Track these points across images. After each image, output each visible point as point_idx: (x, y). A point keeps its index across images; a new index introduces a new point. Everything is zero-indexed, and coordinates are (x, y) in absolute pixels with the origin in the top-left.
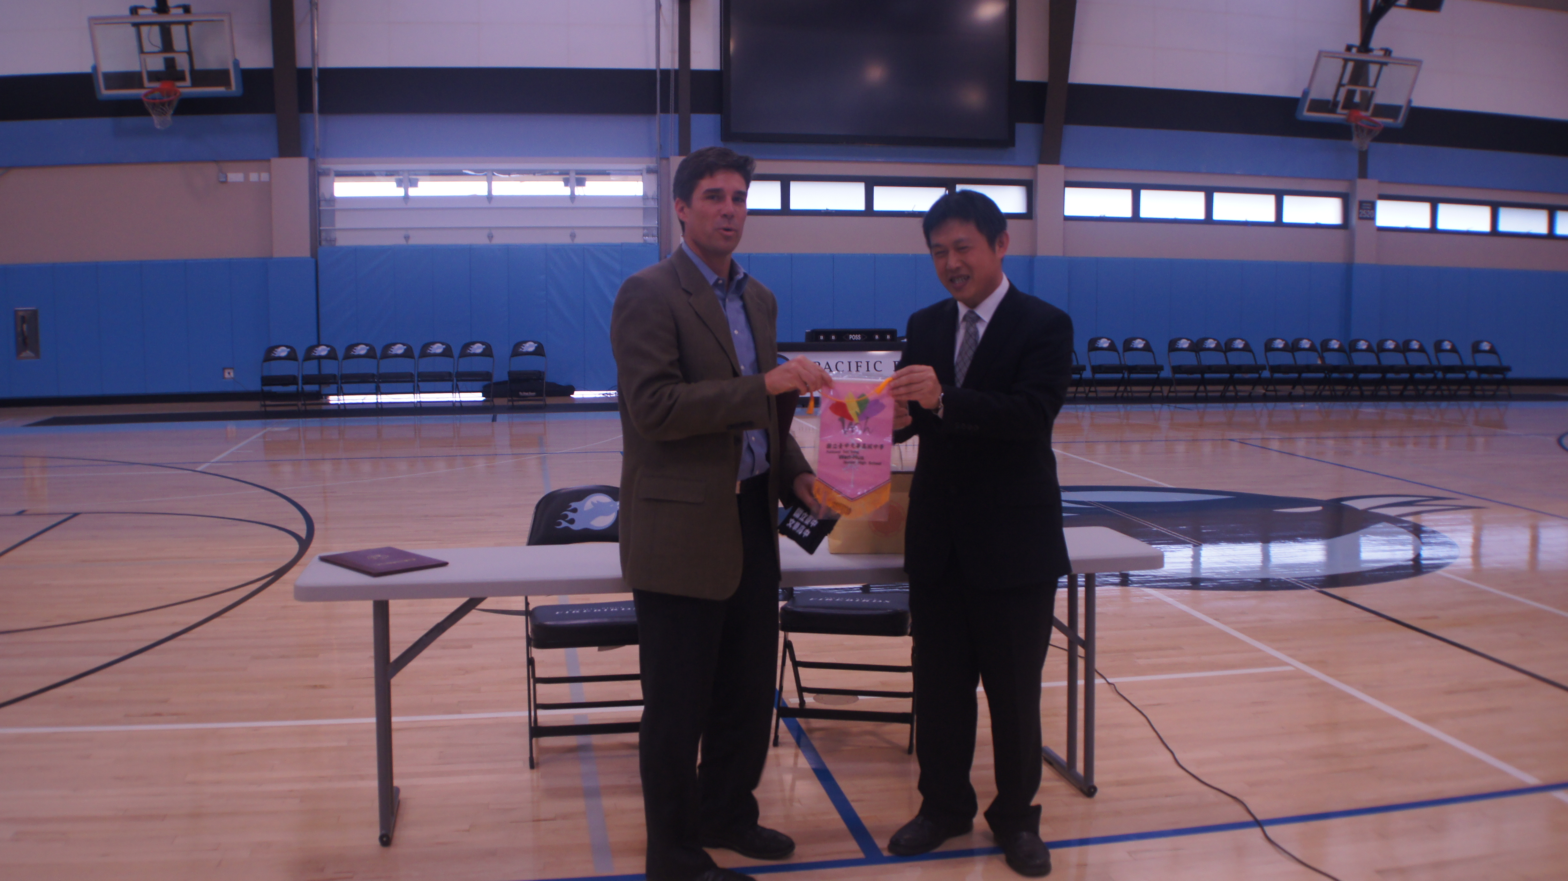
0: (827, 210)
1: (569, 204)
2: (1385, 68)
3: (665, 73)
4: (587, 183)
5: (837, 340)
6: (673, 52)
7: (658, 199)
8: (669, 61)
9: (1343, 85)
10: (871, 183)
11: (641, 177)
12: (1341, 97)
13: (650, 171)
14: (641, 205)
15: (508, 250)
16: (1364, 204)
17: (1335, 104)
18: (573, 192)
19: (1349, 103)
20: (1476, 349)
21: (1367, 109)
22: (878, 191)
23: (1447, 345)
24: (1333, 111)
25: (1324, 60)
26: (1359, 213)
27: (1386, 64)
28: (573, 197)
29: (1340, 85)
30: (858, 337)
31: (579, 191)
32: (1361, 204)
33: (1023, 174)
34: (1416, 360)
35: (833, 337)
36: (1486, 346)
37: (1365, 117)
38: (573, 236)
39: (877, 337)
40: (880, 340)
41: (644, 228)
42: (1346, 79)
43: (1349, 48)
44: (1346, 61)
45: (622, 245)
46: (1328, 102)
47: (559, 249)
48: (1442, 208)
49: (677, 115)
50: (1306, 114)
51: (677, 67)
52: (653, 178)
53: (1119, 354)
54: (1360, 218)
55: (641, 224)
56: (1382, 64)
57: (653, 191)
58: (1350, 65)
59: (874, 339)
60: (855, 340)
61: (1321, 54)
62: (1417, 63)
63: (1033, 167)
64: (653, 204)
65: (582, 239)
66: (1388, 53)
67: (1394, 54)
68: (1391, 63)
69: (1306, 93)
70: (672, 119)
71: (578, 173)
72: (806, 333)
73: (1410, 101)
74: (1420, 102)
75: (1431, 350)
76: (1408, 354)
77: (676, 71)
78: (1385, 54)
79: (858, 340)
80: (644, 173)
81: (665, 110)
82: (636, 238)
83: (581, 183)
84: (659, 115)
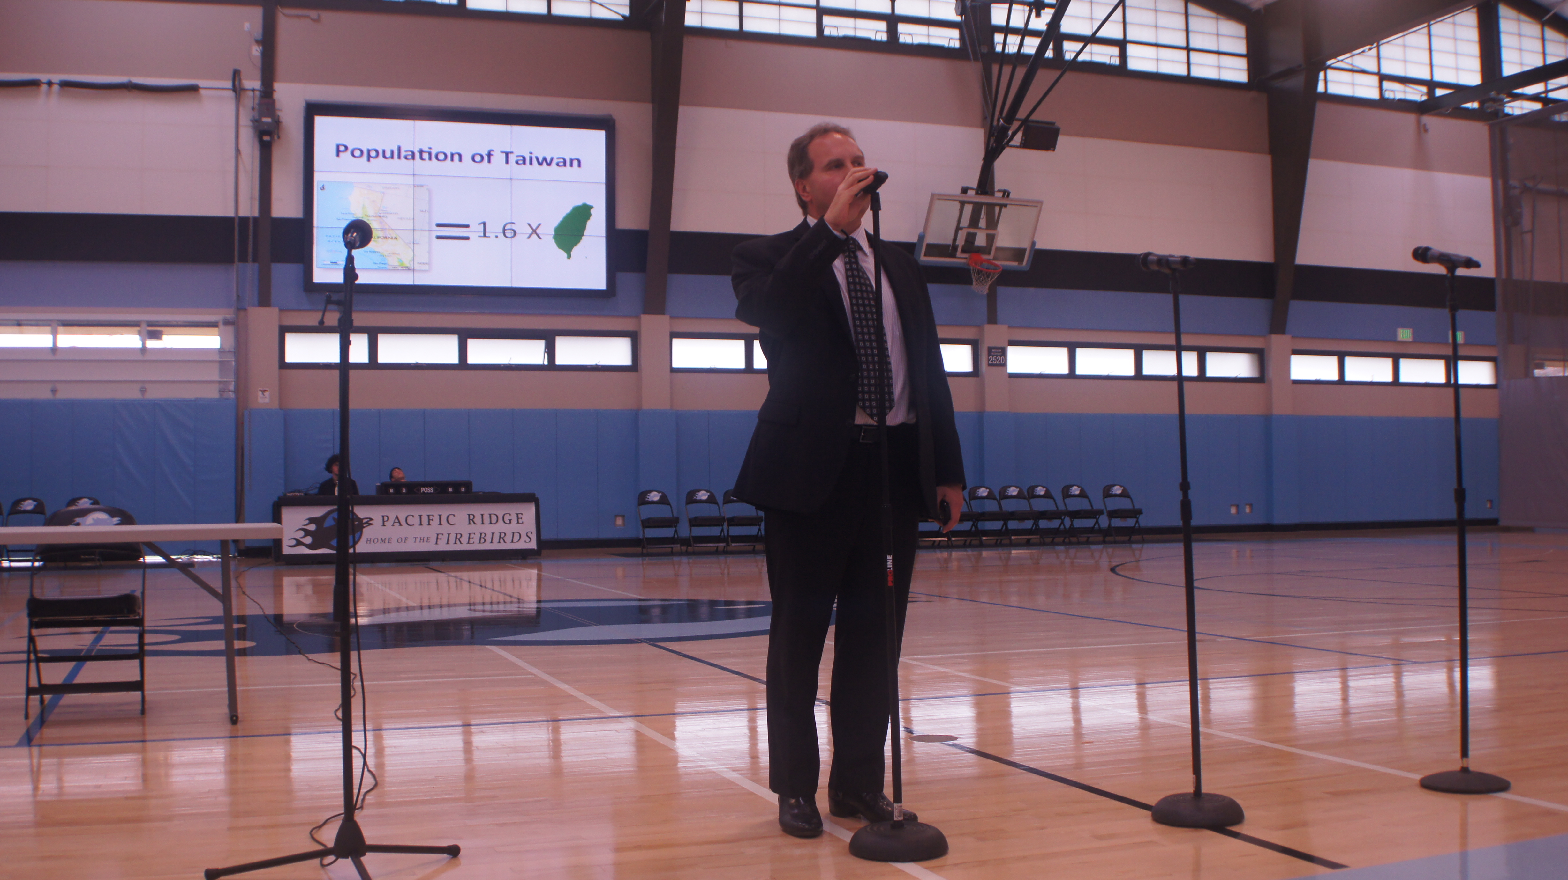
0: (417, 363)
1: (140, 357)
2: (1004, 209)
3: (244, 221)
4: (164, 337)
5: (408, 493)
6: (252, 198)
7: (235, 352)
8: (249, 209)
9: (961, 229)
10: (464, 336)
11: (216, 330)
12: (961, 242)
13: (227, 323)
14: (217, 358)
15: (72, 405)
16: (993, 351)
17: (955, 248)
18: (144, 344)
19: (969, 246)
20: (1107, 493)
21: (989, 253)
22: (472, 344)
23: (1076, 490)
24: (953, 255)
25: (938, 204)
26: (989, 360)
27: (1006, 206)
28: (144, 350)
29: (958, 229)
30: (430, 490)
31: (151, 344)
32: (990, 350)
33: (627, 325)
34: (1039, 505)
35: (404, 490)
36: (1117, 490)
37: (988, 261)
38: (143, 391)
39: (450, 490)
40: (454, 492)
41: (220, 382)
42: (965, 222)
43: (965, 190)
44: (963, 203)
45: (196, 400)
46: (947, 246)
47: (127, 405)
48: (1080, 353)
49: (256, 265)
50: (923, 259)
51: (256, 214)
52: (230, 329)
53: (718, 505)
54: (989, 365)
55: (216, 378)
56: (1002, 206)
57: (231, 343)
58: (968, 209)
59: (449, 493)
60: (428, 493)
61: (934, 197)
62: (1037, 204)
63: (637, 317)
64: (231, 358)
65: (154, 394)
66: (1006, 194)
67: (1011, 196)
68: (1009, 204)
69: (921, 238)
70: (251, 269)
71: (150, 324)
72: (377, 486)
73: (1033, 244)
74: (1046, 243)
75: (1058, 495)
76: (1033, 501)
77: (255, 219)
78: (1004, 195)
79: (430, 493)
80: (221, 325)
81: (243, 259)
82: (212, 393)
83: (156, 335)
84: (237, 265)
